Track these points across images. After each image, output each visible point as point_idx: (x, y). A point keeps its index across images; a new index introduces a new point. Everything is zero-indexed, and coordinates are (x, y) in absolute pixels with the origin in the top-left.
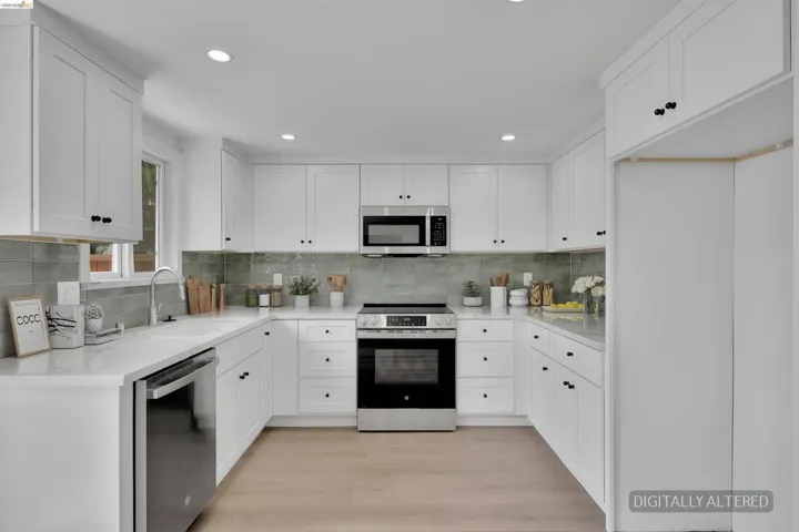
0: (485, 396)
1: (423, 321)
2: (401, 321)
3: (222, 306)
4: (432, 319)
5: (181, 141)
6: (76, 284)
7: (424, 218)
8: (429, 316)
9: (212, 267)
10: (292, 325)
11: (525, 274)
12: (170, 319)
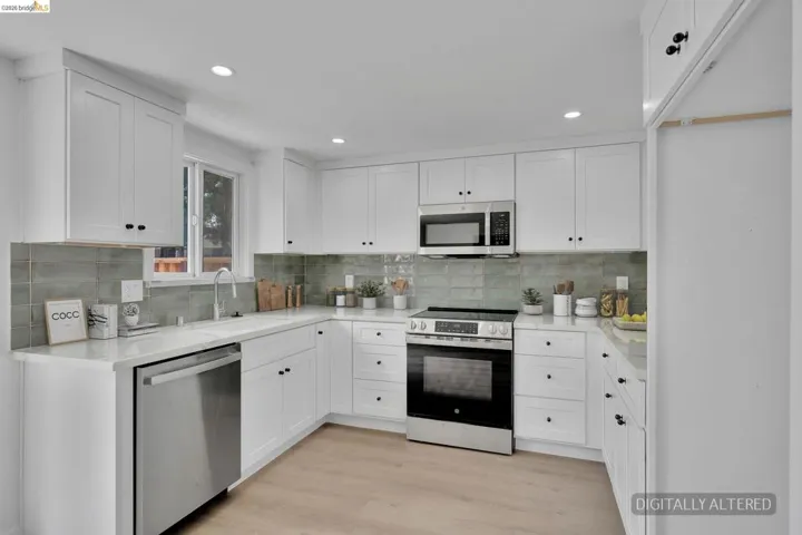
0: (549, 420)
1: (474, 329)
2: (450, 327)
3: (298, 304)
4: (485, 327)
5: (252, 155)
6: (141, 282)
7: (483, 214)
8: (481, 324)
9: (289, 268)
10: (348, 325)
11: (618, 278)
12: (237, 315)
